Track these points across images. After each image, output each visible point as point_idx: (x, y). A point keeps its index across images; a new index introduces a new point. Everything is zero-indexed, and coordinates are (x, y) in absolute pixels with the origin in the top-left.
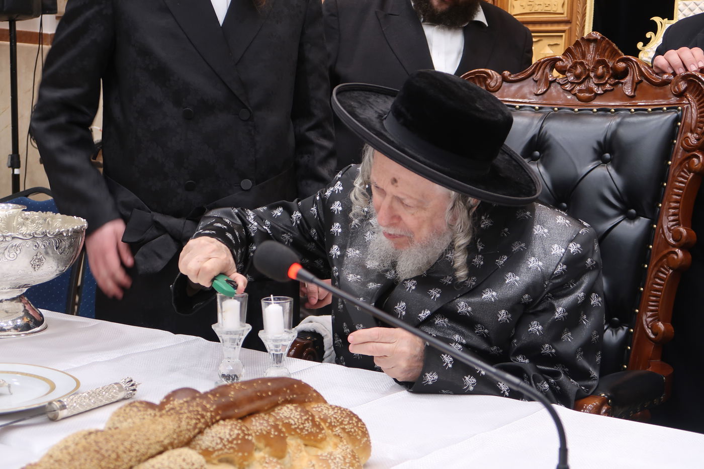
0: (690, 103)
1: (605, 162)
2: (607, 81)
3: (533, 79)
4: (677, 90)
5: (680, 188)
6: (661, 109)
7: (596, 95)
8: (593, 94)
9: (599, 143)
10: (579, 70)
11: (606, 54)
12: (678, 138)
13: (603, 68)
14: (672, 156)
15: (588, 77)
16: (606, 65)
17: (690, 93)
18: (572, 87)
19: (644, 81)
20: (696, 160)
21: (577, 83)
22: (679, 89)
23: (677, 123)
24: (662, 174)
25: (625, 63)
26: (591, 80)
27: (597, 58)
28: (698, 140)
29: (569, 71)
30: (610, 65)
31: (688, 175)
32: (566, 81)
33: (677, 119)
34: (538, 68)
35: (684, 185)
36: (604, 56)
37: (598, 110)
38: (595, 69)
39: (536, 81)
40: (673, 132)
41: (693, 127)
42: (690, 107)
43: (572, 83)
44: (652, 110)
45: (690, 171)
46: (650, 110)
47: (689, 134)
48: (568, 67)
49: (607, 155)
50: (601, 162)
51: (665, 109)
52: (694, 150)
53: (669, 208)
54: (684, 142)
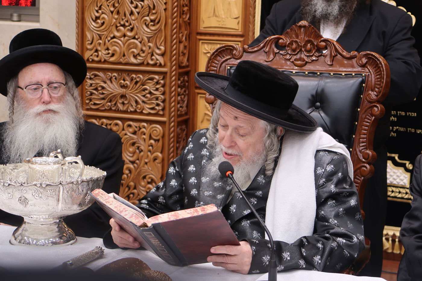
0: (370, 72)
1: (317, 108)
2: (314, 54)
3: (264, 51)
4: (361, 63)
5: (367, 126)
6: (351, 74)
7: (307, 63)
8: (305, 62)
9: (313, 96)
10: (294, 46)
11: (312, 36)
12: (364, 94)
13: (310, 45)
14: (360, 105)
15: (301, 50)
16: (312, 44)
17: (370, 65)
18: (290, 57)
19: (338, 55)
20: (376, 109)
21: (293, 54)
22: (362, 62)
23: (363, 84)
24: (354, 116)
25: (325, 42)
26: (303, 52)
27: (306, 39)
28: (377, 96)
29: (288, 46)
30: (315, 44)
31: (371, 118)
32: (286, 53)
33: (363, 82)
34: (267, 44)
35: (369, 124)
36: (311, 37)
37: (309, 73)
38: (305, 45)
39: (266, 53)
40: (360, 90)
41: (373, 88)
42: (370, 74)
43: (290, 55)
44: (345, 75)
45: (372, 115)
46: (343, 74)
47: (370, 92)
48: (287, 44)
49: (318, 104)
50: (314, 108)
51: (353, 74)
52: (374, 103)
53: (360, 138)
54: (367, 97)
